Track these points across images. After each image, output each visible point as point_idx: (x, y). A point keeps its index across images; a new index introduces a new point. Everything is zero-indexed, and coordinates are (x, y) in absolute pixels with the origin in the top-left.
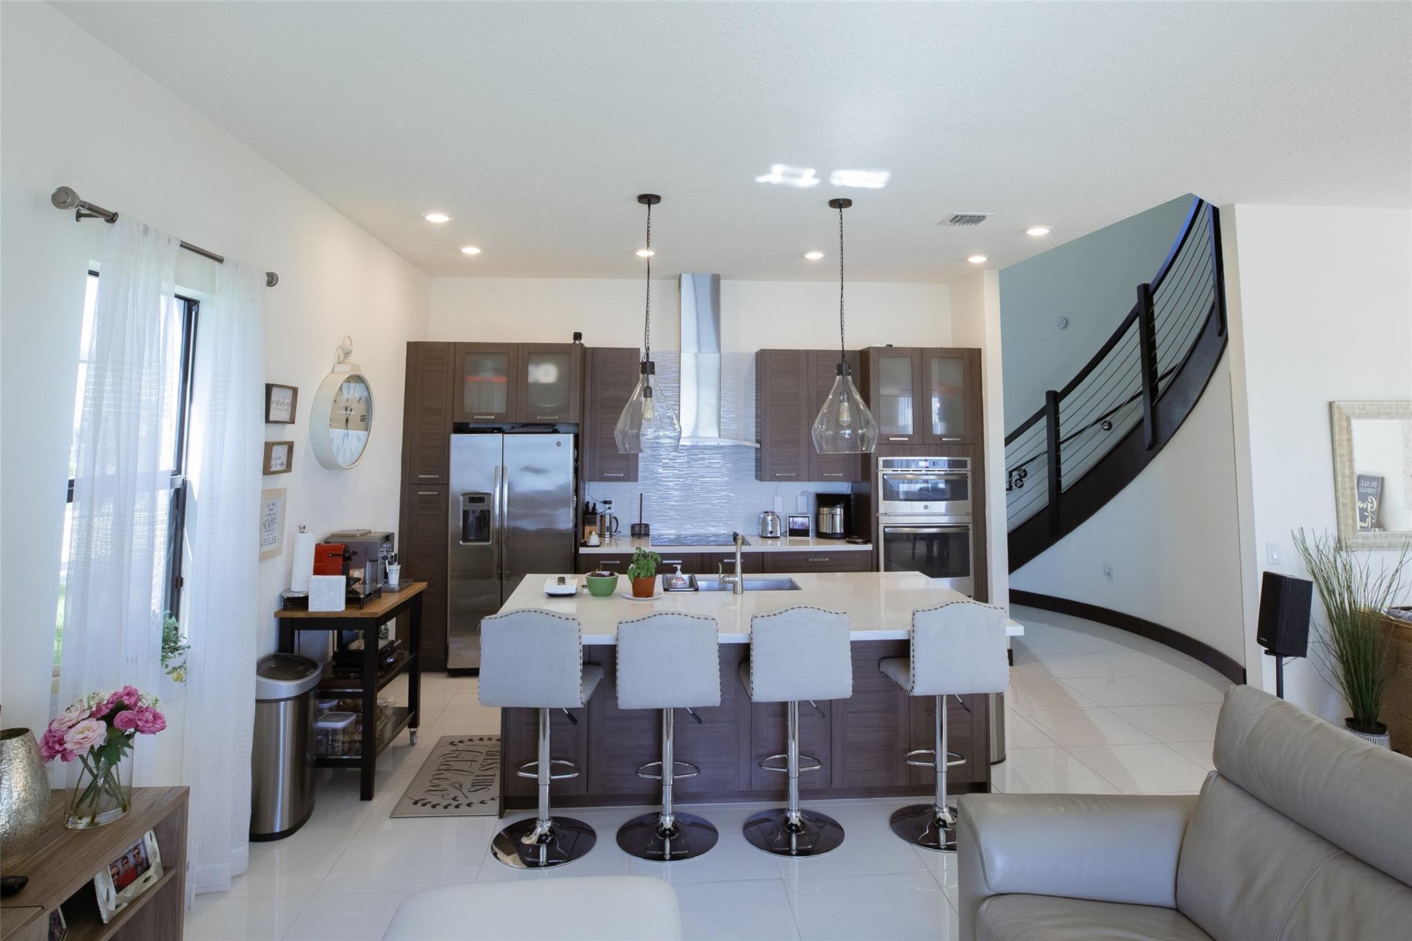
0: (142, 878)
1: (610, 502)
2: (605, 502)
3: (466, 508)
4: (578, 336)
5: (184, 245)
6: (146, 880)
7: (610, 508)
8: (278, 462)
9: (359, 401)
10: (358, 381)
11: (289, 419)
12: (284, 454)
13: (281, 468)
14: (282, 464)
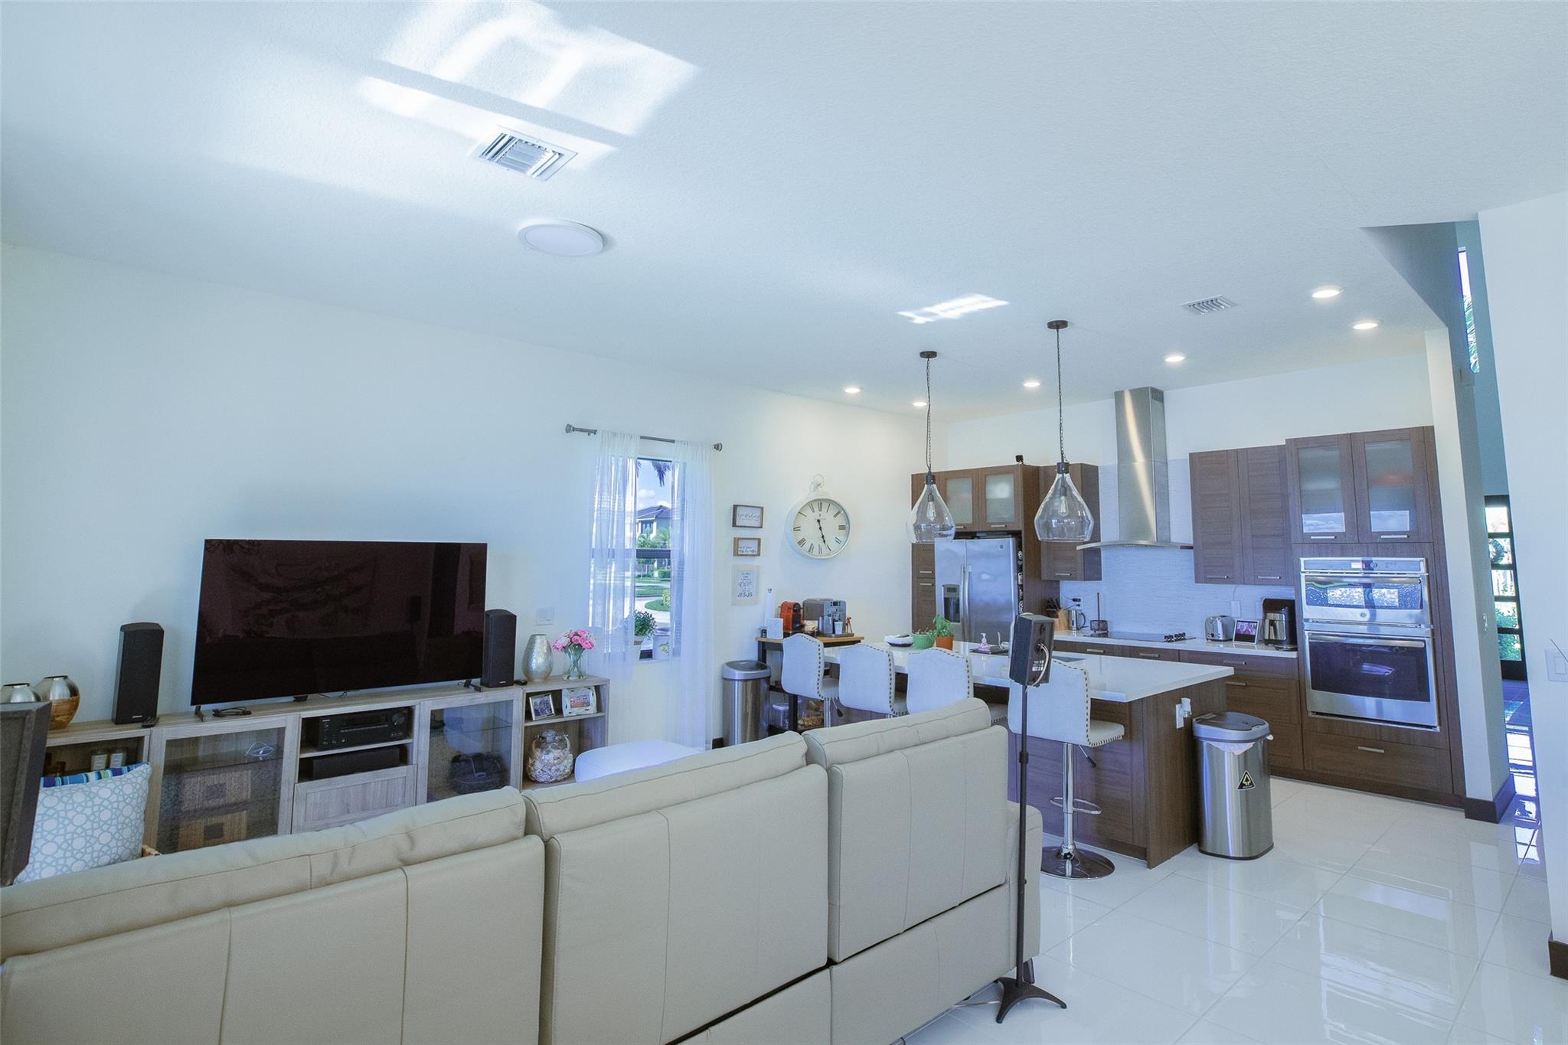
0: (585, 708)
1: (1079, 600)
2: (1074, 600)
3: (946, 596)
4: (1019, 458)
5: (642, 437)
6: (587, 710)
7: (1079, 605)
8: (749, 550)
9: (835, 516)
10: (831, 502)
11: (759, 525)
12: (754, 545)
13: (752, 553)
14: (753, 551)
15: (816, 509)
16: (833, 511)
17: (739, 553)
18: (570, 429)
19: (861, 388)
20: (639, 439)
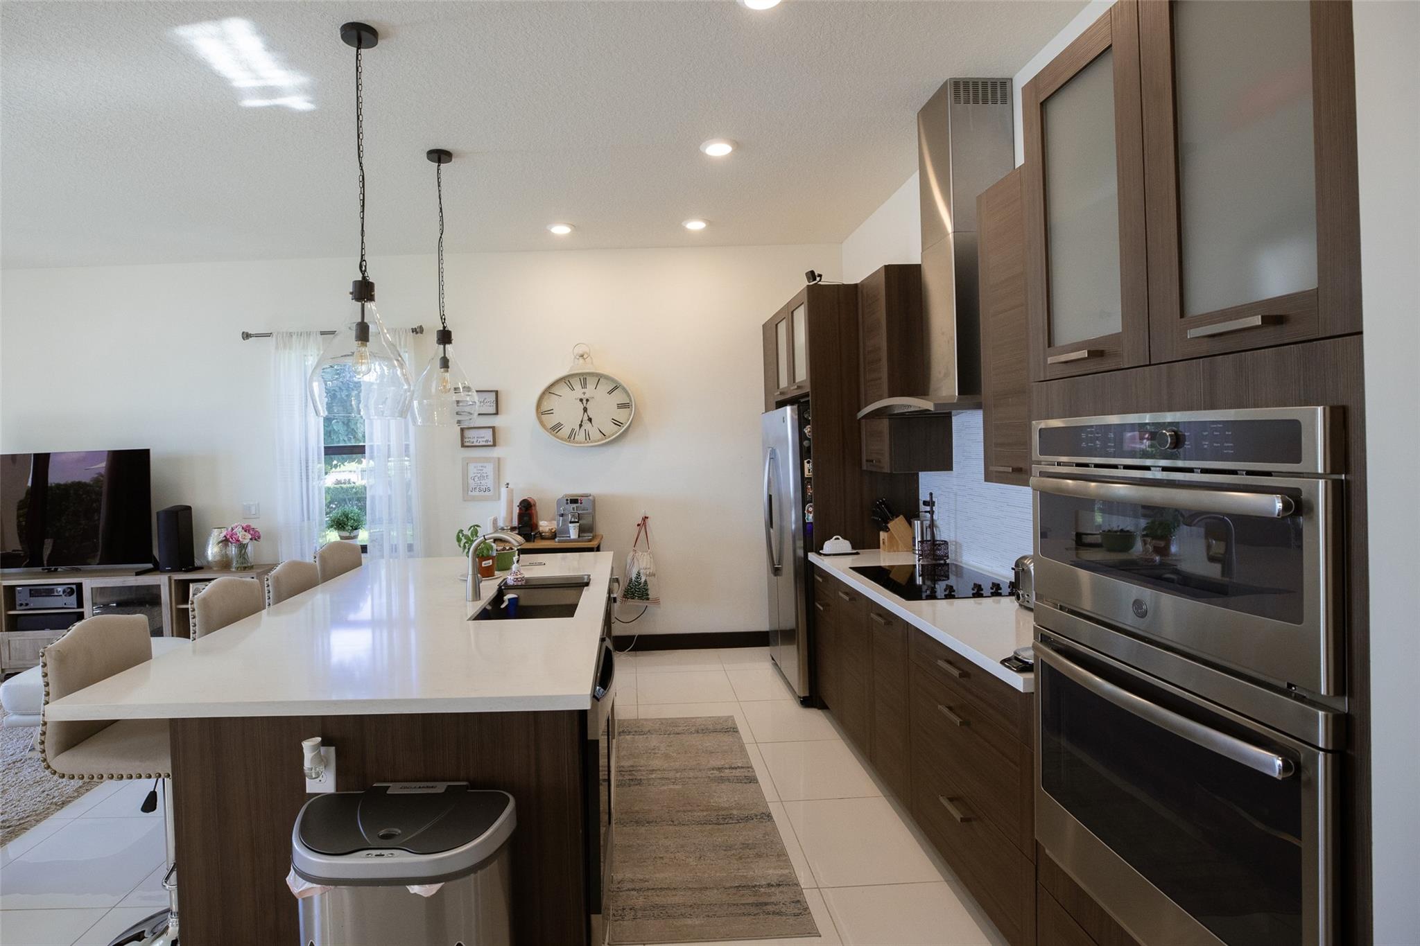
8: (479, 440)
9: (610, 392)
10: (599, 377)
11: (495, 412)
12: (488, 435)
13: (484, 444)
14: (487, 441)
15: (577, 387)
16: (605, 387)
17: (467, 444)
18: (246, 336)
19: (572, 226)
20: (319, 336)
